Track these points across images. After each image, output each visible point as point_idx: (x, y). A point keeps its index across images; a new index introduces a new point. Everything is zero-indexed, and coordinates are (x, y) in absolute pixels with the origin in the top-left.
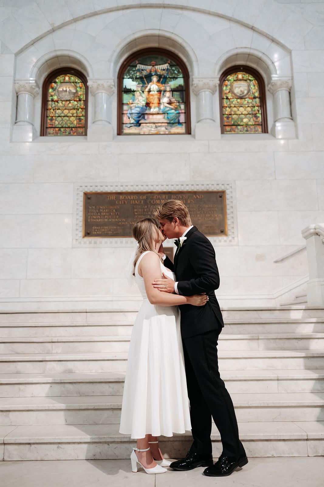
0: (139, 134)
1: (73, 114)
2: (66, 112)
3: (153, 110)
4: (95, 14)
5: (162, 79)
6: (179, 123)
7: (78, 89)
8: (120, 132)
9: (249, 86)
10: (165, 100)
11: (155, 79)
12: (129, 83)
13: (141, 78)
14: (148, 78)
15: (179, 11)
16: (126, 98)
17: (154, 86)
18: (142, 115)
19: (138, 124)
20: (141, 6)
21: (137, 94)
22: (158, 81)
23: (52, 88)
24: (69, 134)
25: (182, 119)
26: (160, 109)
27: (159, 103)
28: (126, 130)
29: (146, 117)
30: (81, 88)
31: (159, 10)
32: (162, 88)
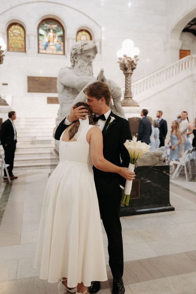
0: (45, 53)
1: (19, 43)
2: (17, 41)
3: (51, 44)
4: (29, 3)
5: (55, 31)
6: (61, 50)
7: (21, 32)
8: (39, 52)
9: (86, 38)
10: (56, 40)
11: (52, 31)
12: (42, 32)
13: (46, 30)
14: (49, 30)
15: (62, 6)
16: (40, 37)
17: (51, 34)
18: (47, 46)
19: (45, 49)
20: (47, 2)
21: (45, 36)
22: (53, 32)
23: (10, 31)
24: (18, 52)
25: (62, 48)
26: (54, 44)
27: (53, 41)
28: (41, 51)
29: (48, 46)
30: (22, 32)
31: (54, 4)
32: (55, 35)
